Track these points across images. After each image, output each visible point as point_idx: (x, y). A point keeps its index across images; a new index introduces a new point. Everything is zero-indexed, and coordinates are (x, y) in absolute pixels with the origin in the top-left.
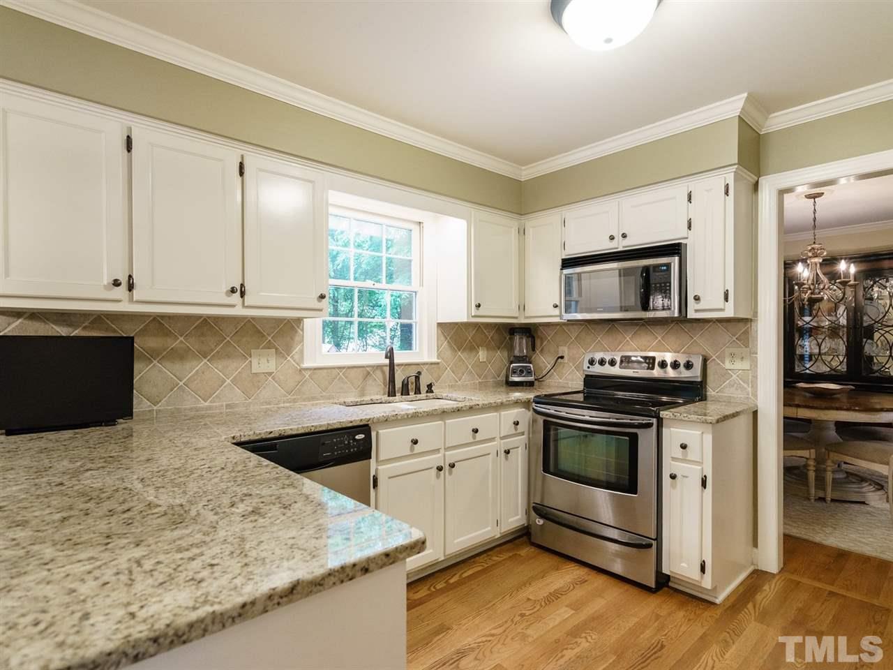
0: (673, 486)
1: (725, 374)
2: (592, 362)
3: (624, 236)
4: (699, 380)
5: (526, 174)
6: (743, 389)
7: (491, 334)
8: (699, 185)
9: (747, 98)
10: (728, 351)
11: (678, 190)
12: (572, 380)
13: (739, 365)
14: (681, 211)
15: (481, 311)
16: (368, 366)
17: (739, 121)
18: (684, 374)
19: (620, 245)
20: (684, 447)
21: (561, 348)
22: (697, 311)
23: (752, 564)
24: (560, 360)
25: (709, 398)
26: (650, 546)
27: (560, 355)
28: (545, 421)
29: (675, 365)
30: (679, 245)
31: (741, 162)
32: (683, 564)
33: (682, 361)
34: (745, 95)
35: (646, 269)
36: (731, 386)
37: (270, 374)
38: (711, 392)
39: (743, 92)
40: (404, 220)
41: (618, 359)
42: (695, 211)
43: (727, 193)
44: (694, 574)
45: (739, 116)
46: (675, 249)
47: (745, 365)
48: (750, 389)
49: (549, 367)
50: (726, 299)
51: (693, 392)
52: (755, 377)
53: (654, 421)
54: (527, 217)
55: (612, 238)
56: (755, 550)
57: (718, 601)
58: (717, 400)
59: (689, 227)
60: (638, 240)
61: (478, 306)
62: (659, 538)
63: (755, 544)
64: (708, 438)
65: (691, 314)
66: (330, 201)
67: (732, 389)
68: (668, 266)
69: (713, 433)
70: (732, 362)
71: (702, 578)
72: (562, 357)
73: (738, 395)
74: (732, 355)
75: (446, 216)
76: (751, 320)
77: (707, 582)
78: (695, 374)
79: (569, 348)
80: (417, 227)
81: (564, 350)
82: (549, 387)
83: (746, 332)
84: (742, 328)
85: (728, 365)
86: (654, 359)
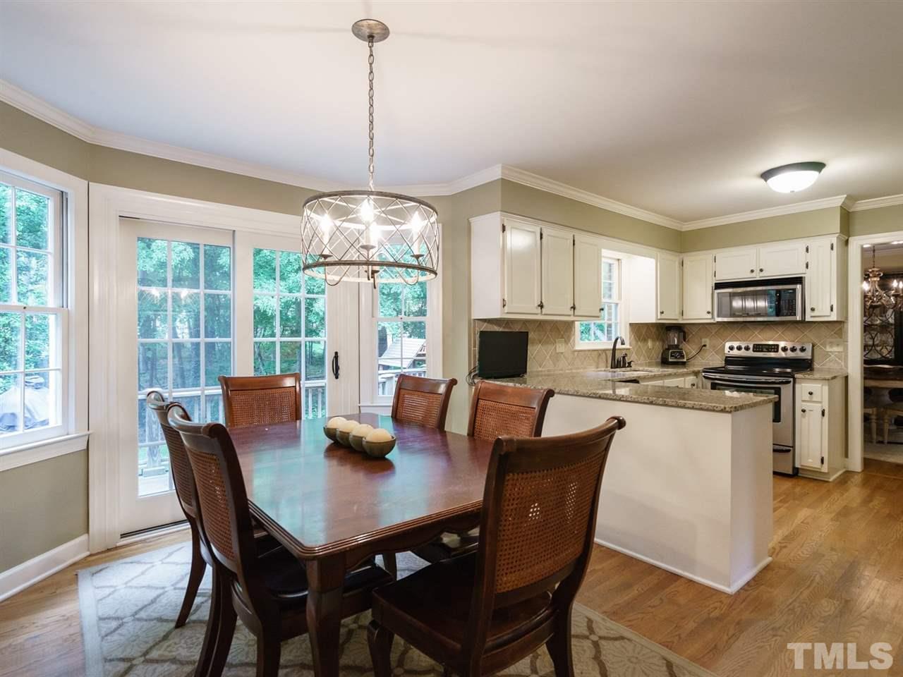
0: (804, 417)
1: (827, 354)
2: (731, 348)
3: (761, 270)
4: (810, 358)
5: (687, 227)
6: (839, 363)
7: (654, 330)
8: (814, 243)
9: (846, 198)
10: (829, 340)
11: (800, 245)
12: (712, 360)
13: (835, 349)
14: (802, 257)
15: (664, 316)
16: (601, 350)
17: (841, 210)
18: (799, 354)
19: (757, 276)
20: (811, 393)
21: (703, 340)
22: (812, 317)
23: (845, 468)
24: (704, 348)
25: (815, 369)
26: (789, 451)
27: (703, 344)
28: (712, 384)
29: (793, 350)
30: (801, 278)
31: (841, 232)
32: (810, 460)
33: (798, 347)
34: (845, 196)
35: (778, 291)
36: (830, 361)
37: (562, 353)
38: (816, 366)
39: (843, 194)
40: (610, 258)
41: (751, 347)
42: (810, 258)
43: (832, 248)
44: (817, 464)
45: (841, 207)
46: (799, 280)
47: (840, 349)
48: (843, 364)
49: (694, 352)
50: (832, 310)
51: (804, 365)
52: (846, 356)
53: (791, 380)
54: (686, 254)
55: (752, 271)
56: (846, 459)
57: (830, 480)
58: (821, 370)
59: (807, 267)
60: (770, 273)
61: (662, 313)
62: (793, 447)
63: (846, 455)
64: (826, 388)
65: (808, 318)
66: (603, 255)
67: (831, 364)
68: (794, 290)
69: (829, 385)
70: (831, 347)
71: (822, 466)
72: (705, 346)
73: (836, 366)
74: (831, 343)
75: (635, 256)
76: (844, 322)
77: (825, 469)
78: (807, 355)
79: (710, 340)
80: (617, 262)
81: (706, 341)
82: (694, 365)
83: (841, 329)
84: (838, 327)
85: (828, 349)
86: (778, 346)
